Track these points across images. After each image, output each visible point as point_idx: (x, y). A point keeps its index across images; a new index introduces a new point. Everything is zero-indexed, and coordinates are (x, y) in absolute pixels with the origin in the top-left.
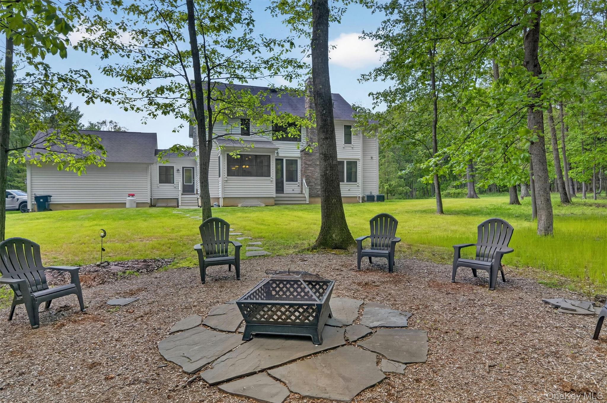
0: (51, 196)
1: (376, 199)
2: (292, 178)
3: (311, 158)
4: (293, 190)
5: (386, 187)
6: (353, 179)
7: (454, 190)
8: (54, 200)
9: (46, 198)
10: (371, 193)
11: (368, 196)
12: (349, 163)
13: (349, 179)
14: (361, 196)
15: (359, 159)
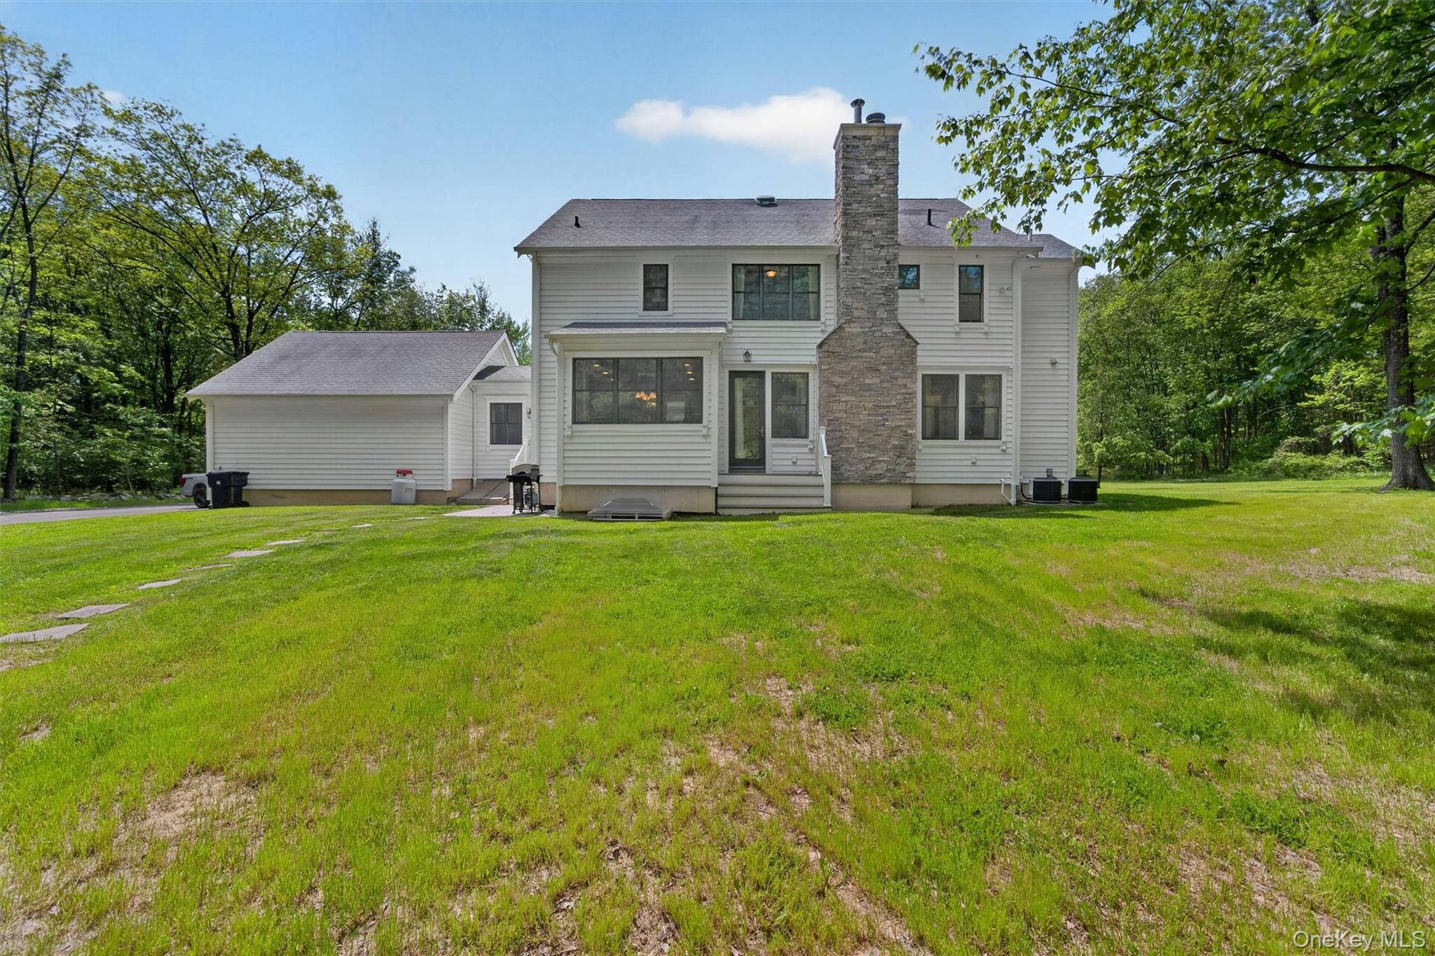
0: (248, 474)
1: (1065, 491)
2: (792, 428)
3: (843, 367)
4: (794, 463)
5: (1098, 449)
6: (988, 428)
7: (1299, 459)
8: (256, 481)
9: (241, 478)
10: (1049, 471)
11: (1038, 485)
12: (976, 382)
13: (975, 432)
14: (1014, 483)
15: (1008, 369)
